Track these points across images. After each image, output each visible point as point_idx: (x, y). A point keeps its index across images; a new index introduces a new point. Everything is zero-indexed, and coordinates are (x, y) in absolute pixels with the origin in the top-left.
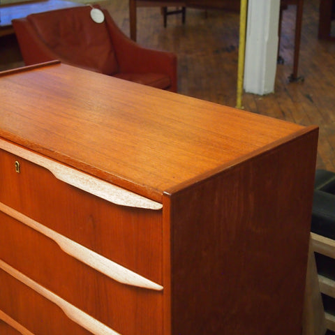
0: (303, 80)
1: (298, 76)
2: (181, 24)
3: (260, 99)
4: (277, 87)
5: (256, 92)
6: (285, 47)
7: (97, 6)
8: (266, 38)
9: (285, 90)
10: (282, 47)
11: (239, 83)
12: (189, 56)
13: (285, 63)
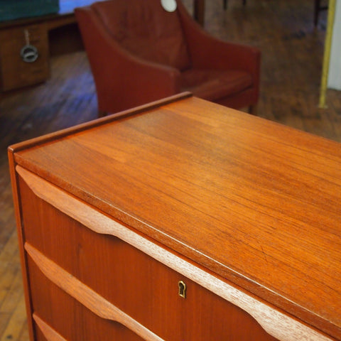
2: (241, 6)
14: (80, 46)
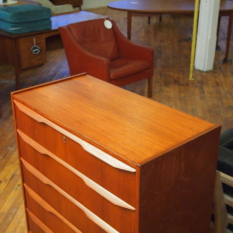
0: (231, 62)
1: (229, 59)
2: (158, 22)
3: (204, 74)
4: (215, 66)
5: (202, 69)
6: (222, 39)
7: (108, 19)
8: (209, 37)
9: (220, 68)
10: (219, 39)
11: (192, 65)
12: (162, 44)
13: (221, 50)
14: (62, 47)
